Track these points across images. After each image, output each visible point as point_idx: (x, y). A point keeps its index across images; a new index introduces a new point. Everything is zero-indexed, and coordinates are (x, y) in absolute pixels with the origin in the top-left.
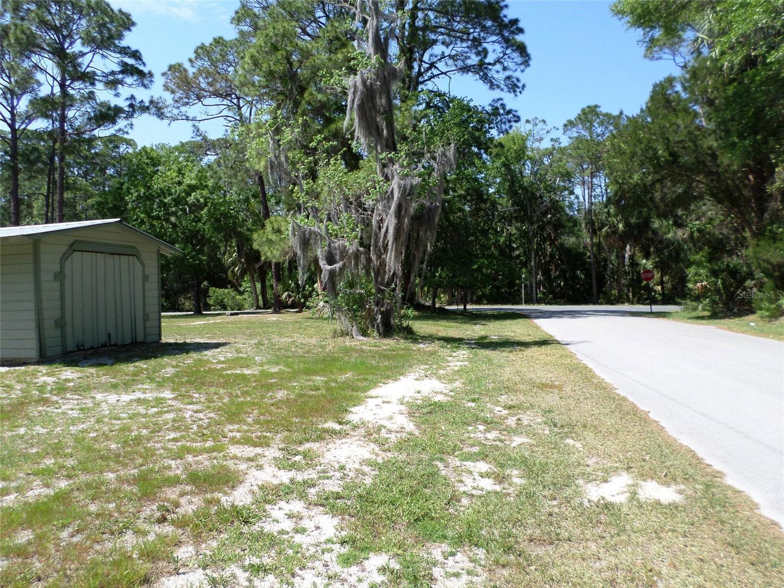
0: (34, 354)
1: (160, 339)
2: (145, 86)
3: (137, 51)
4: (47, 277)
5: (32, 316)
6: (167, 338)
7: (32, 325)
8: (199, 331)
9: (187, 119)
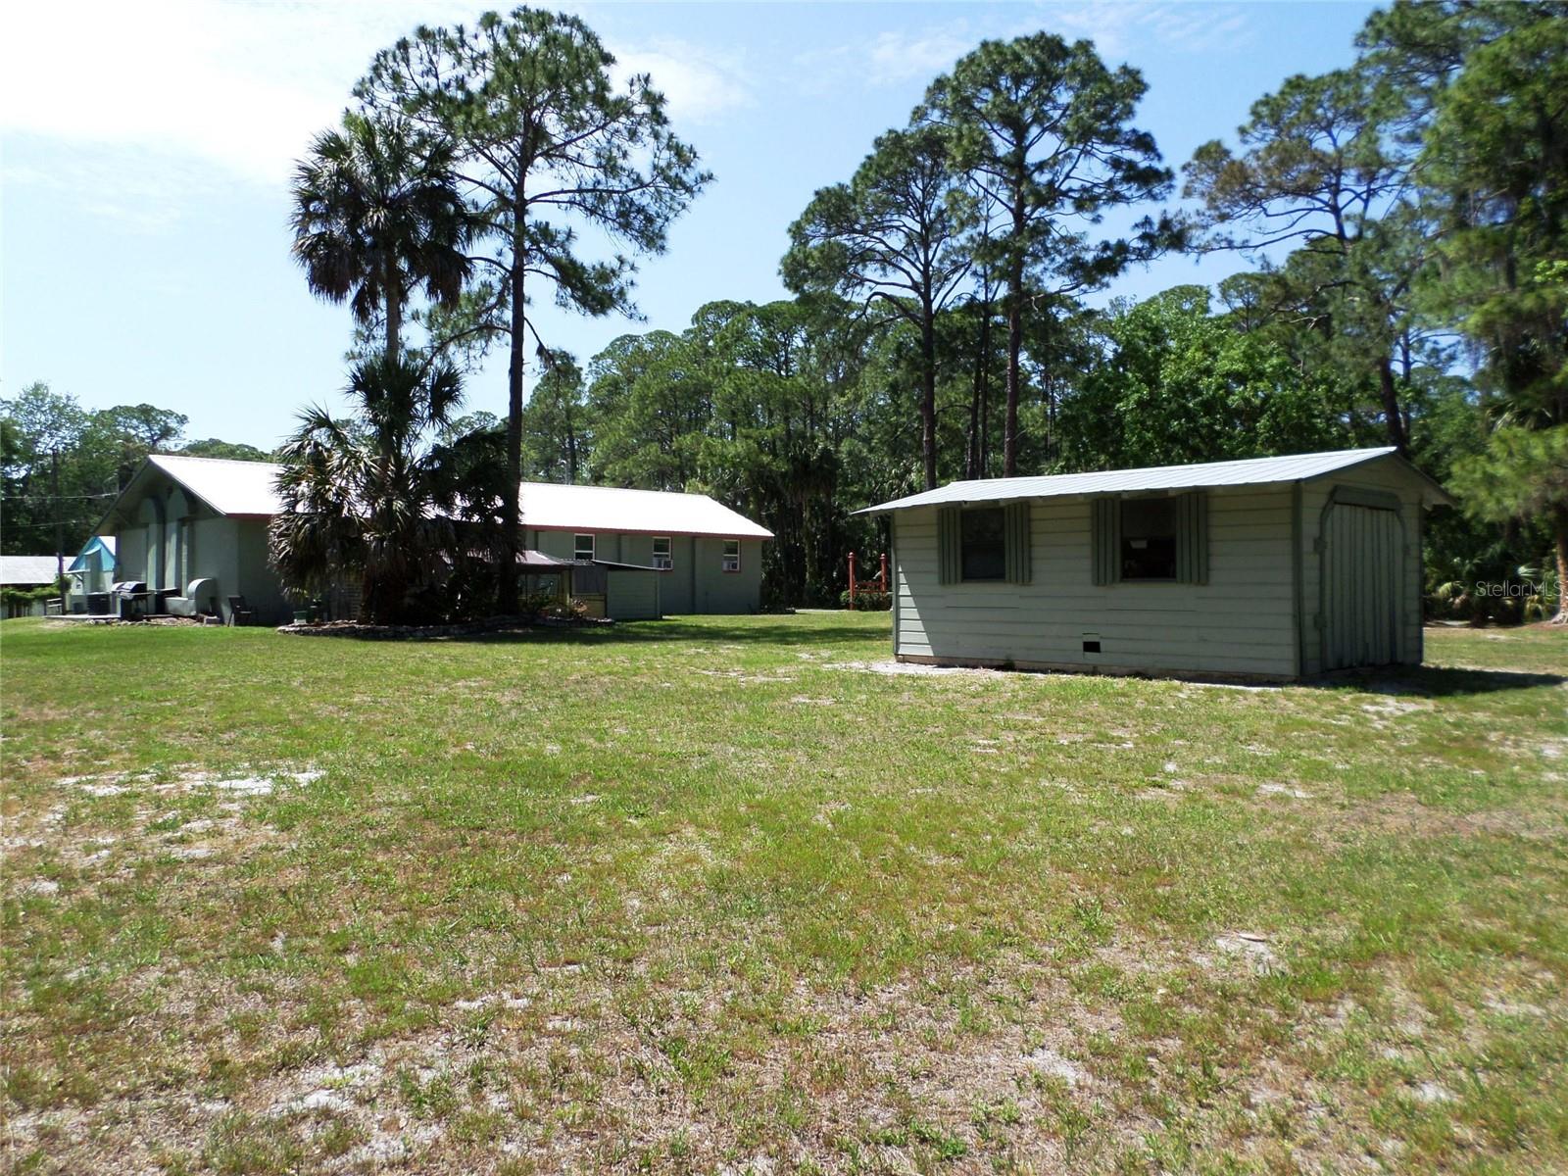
0: (1289, 668)
1: (1421, 660)
2: (1154, 197)
3: (1147, 135)
4: (1308, 546)
5: (1288, 607)
6: (1433, 659)
7: (1287, 622)
8: (1515, 651)
9: (1230, 245)
